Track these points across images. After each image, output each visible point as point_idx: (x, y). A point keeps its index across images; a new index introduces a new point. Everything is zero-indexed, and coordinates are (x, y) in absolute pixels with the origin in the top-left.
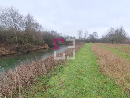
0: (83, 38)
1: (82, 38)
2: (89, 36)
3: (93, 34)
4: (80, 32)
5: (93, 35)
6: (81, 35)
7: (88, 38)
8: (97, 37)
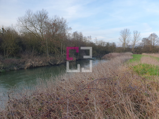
0: (130, 46)
1: (129, 44)
2: (143, 41)
3: (150, 37)
4: (125, 33)
5: (149, 39)
6: (127, 39)
7: (141, 44)
8: (156, 44)
